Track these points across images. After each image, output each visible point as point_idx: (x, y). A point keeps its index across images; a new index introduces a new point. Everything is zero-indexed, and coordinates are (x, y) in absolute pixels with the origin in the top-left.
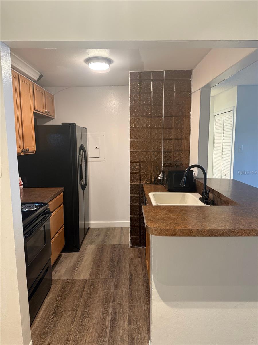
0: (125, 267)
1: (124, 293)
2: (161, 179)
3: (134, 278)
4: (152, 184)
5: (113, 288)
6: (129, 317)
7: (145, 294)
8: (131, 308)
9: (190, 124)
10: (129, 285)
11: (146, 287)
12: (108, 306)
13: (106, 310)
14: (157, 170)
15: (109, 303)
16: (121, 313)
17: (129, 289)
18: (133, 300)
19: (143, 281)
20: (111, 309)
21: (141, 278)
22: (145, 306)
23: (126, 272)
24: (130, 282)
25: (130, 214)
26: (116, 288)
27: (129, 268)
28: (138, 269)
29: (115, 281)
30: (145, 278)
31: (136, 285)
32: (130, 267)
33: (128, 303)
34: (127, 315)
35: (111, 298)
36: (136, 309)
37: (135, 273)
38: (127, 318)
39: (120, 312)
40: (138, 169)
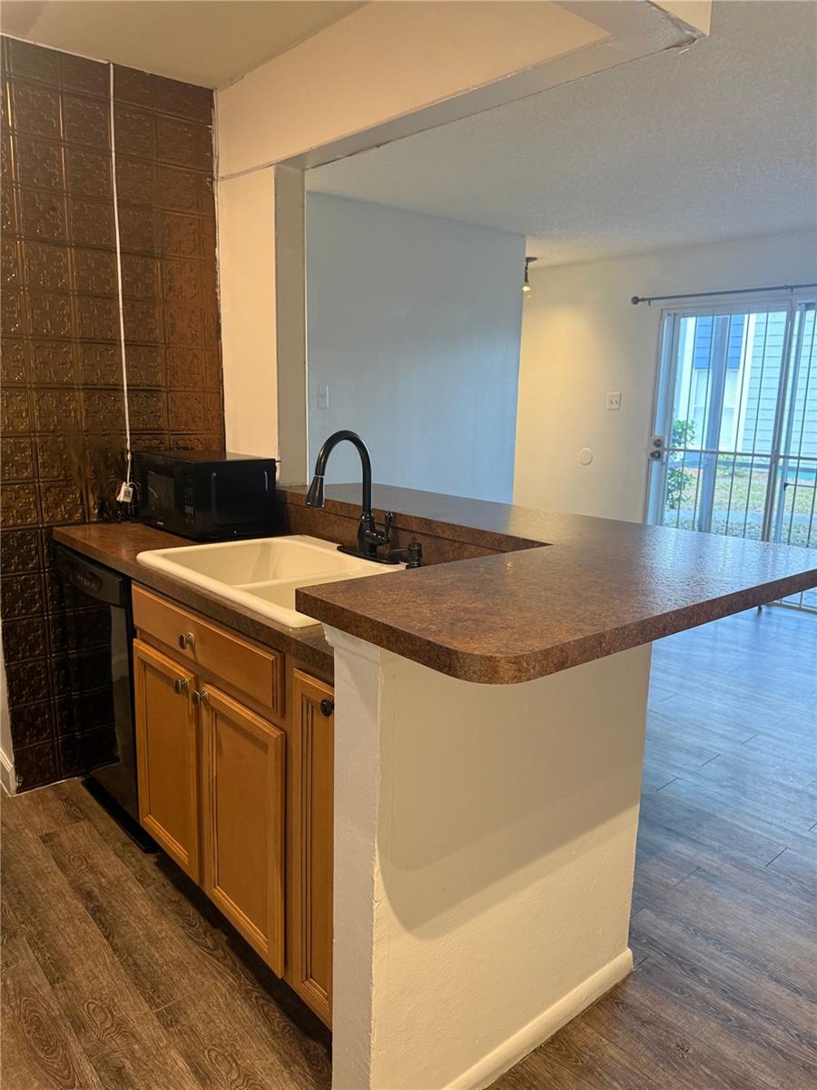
0: (40, 874)
1: (105, 980)
2: (128, 500)
3: (109, 902)
4: (94, 523)
5: (38, 979)
6: (188, 1058)
7: (190, 941)
8: (170, 1018)
9: (216, 294)
10: (107, 938)
11: (177, 916)
12: (67, 1065)
13: (69, 1082)
14: (108, 467)
15: (65, 1047)
16: (144, 1058)
17: (115, 950)
18: (162, 988)
19: (151, 899)
20: (87, 1068)
21: (137, 890)
22: (219, 985)
23: (60, 894)
24: (101, 923)
25: (5, 657)
26: (56, 970)
27: (59, 872)
28: (101, 862)
29: (33, 945)
30: (149, 886)
31: (134, 925)
32: (63, 867)
33: (146, 1007)
34: (173, 1053)
35: (60, 1023)
36: (193, 1014)
37: (100, 884)
38: (181, 1064)
39: (134, 1059)
40: (26, 466)
